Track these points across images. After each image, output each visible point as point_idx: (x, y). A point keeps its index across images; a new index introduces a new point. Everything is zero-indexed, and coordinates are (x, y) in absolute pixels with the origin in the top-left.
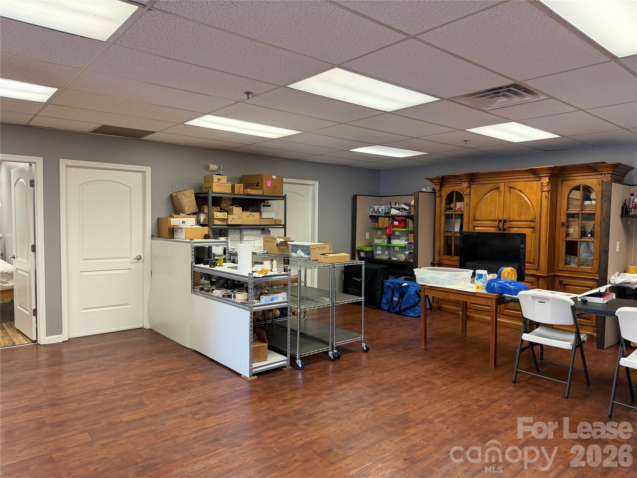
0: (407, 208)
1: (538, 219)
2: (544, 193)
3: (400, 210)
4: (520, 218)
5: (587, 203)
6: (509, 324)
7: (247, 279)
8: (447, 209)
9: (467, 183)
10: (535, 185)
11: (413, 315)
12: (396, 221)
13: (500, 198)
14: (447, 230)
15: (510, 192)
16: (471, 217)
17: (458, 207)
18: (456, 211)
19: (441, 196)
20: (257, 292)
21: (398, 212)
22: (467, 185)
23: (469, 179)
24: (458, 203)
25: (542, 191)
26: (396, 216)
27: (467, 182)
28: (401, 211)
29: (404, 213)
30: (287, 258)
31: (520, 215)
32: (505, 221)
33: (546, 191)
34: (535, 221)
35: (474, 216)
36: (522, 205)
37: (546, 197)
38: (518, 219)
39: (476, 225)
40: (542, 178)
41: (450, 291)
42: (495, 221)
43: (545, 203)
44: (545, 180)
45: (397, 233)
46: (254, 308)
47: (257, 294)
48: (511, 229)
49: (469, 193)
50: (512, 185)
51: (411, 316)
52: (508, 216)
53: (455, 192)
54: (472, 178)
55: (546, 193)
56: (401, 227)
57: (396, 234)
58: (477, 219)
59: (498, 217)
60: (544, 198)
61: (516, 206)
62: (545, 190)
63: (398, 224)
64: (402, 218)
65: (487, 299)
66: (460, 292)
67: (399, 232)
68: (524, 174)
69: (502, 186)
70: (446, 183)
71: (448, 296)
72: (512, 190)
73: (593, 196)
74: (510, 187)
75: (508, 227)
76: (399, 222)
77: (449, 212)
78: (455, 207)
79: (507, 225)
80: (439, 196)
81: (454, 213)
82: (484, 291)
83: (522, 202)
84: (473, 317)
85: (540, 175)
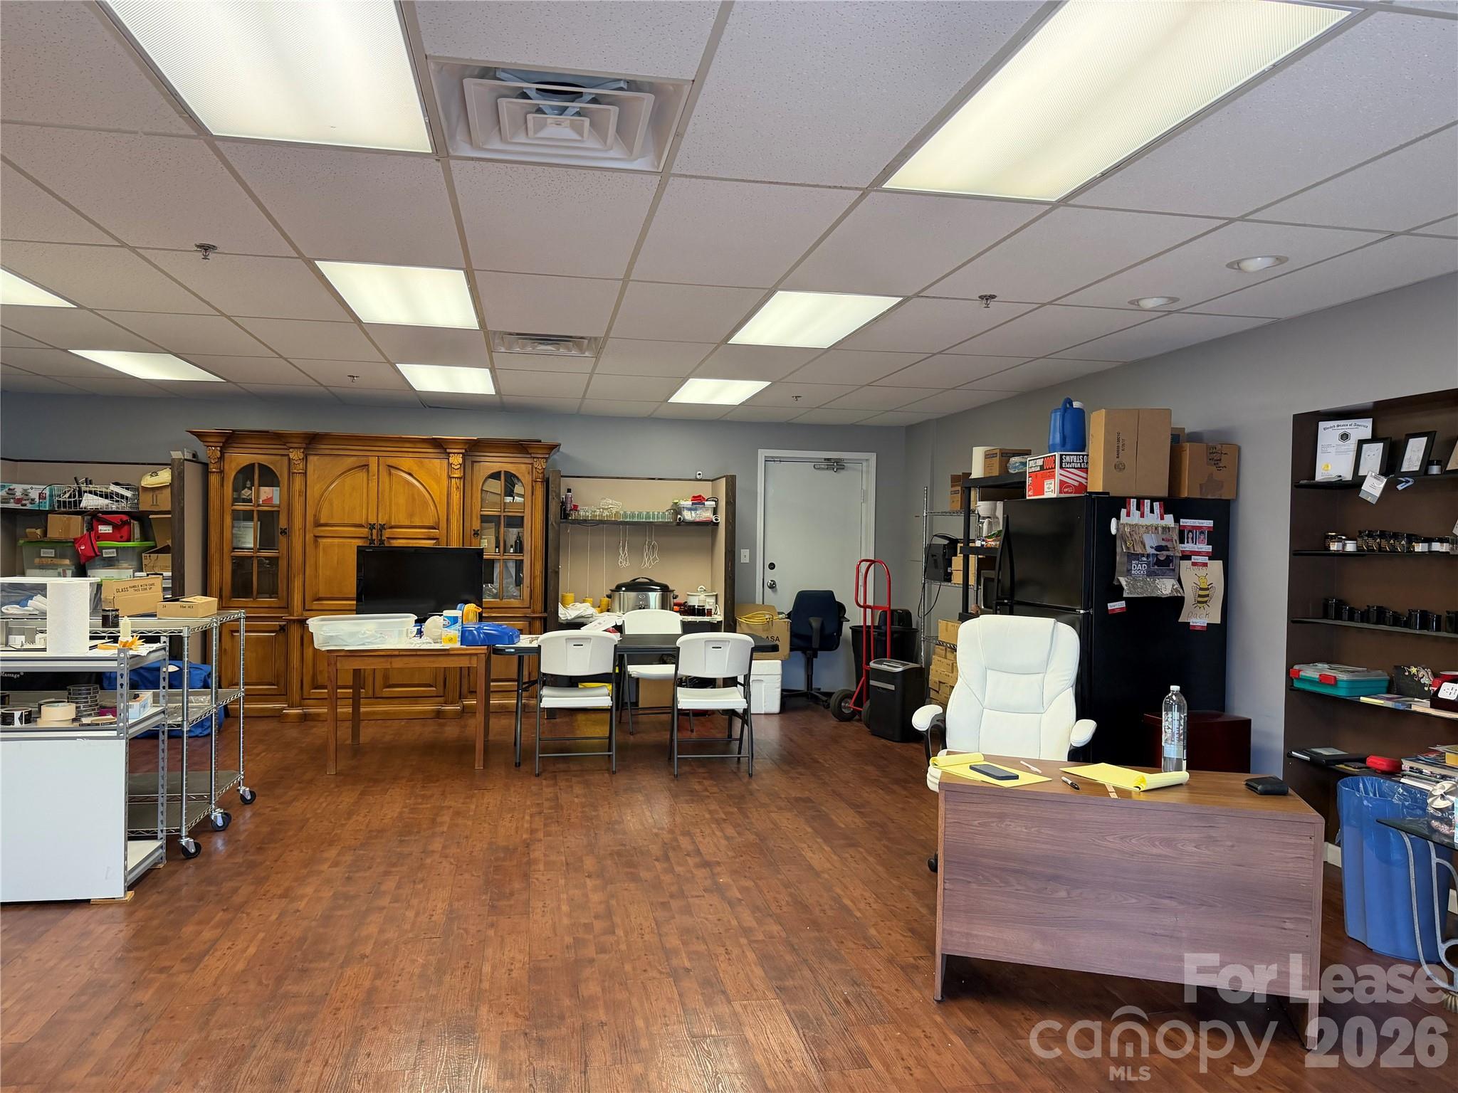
0: (128, 494)
1: (443, 524)
2: (453, 480)
3: (112, 497)
4: (411, 522)
5: (509, 499)
6: (395, 713)
7: (114, 664)
8: (235, 500)
9: (302, 450)
10: (437, 465)
11: (201, 733)
12: (105, 523)
13: (370, 485)
14: (235, 545)
15: (390, 474)
16: (310, 518)
17: (263, 497)
18: (259, 505)
19: (221, 472)
20: (96, 696)
21: (107, 501)
22: (301, 456)
23: (306, 444)
24: (263, 489)
25: (450, 478)
26: (100, 512)
27: (300, 448)
28: (117, 501)
29: (124, 506)
30: (114, 613)
31: (411, 515)
32: (382, 527)
33: (457, 478)
34: (439, 527)
35: (315, 516)
36: (414, 499)
37: (458, 488)
38: (407, 523)
39: (322, 534)
40: (451, 455)
41: (397, 653)
42: (361, 526)
43: (456, 497)
44: (457, 460)
45: (106, 553)
46: (131, 731)
47: (96, 701)
48: (392, 541)
49: (304, 472)
50: (391, 461)
51: (197, 736)
52: (386, 518)
53: (257, 465)
54: (312, 441)
55: (458, 481)
56: (122, 537)
57: (104, 556)
58: (322, 521)
59: (367, 518)
60: (454, 490)
61: (402, 500)
62: (455, 476)
63: (111, 532)
64: (125, 518)
65: (468, 657)
66: (419, 653)
67: (115, 550)
68: (419, 445)
69: (373, 462)
70: (236, 445)
71: (391, 663)
72: (393, 471)
73: (518, 489)
74: (389, 466)
75: (388, 538)
76: (115, 527)
77: (240, 507)
78: (258, 497)
79: (387, 533)
80: (218, 470)
81: (255, 509)
82: (458, 645)
83: (413, 495)
84: (318, 715)
85: (448, 451)
